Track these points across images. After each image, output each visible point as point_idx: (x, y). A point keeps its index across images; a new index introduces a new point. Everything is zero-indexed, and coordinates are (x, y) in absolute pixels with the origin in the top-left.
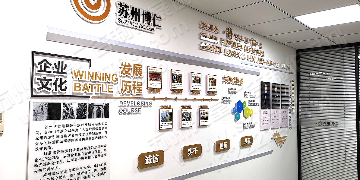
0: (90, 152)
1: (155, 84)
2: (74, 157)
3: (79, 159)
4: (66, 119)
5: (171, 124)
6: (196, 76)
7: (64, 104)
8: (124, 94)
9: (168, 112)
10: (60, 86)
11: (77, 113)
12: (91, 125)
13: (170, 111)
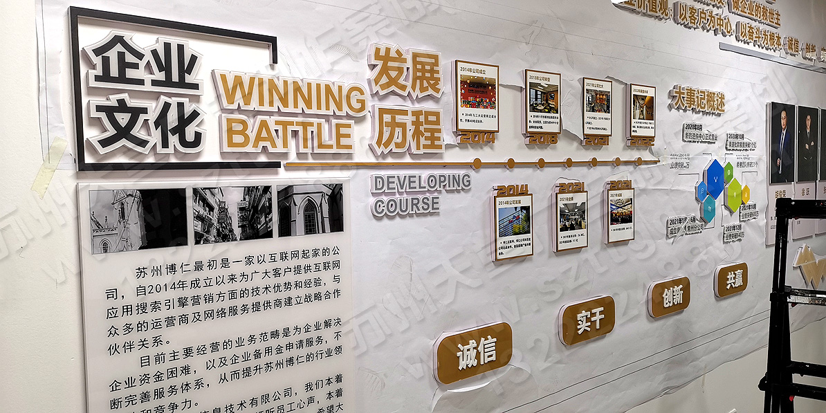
0: (289, 346)
1: (480, 119)
2: (241, 366)
3: (257, 369)
4: (207, 241)
5: (528, 242)
6: (598, 89)
7: (195, 191)
8: (386, 151)
9: (519, 205)
10: (180, 130)
11: (242, 219)
12: (289, 258)
13: (525, 201)
